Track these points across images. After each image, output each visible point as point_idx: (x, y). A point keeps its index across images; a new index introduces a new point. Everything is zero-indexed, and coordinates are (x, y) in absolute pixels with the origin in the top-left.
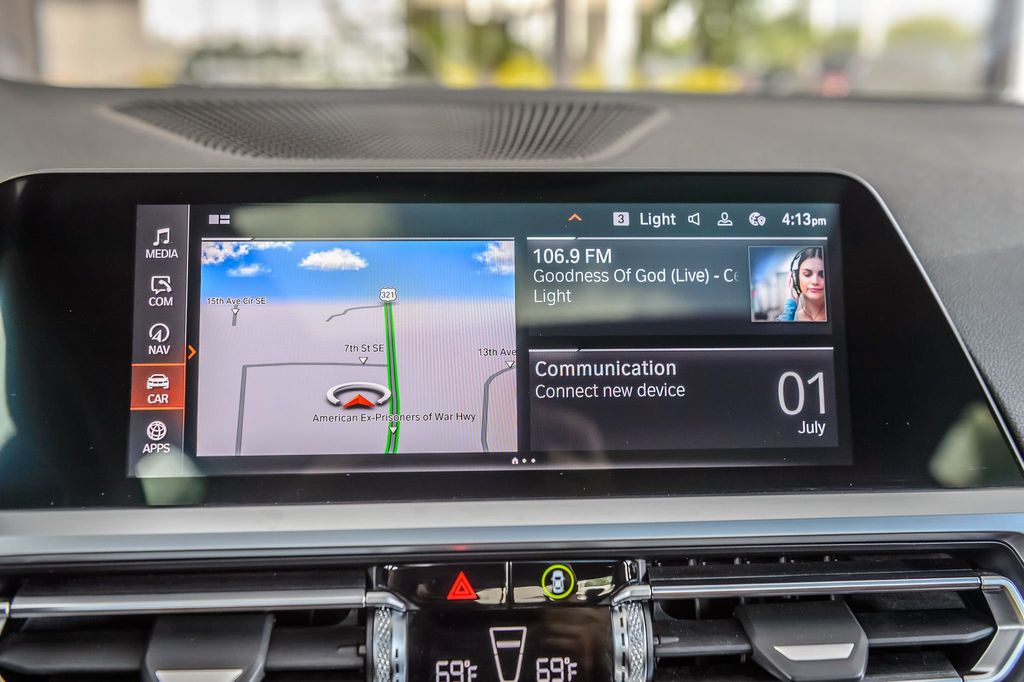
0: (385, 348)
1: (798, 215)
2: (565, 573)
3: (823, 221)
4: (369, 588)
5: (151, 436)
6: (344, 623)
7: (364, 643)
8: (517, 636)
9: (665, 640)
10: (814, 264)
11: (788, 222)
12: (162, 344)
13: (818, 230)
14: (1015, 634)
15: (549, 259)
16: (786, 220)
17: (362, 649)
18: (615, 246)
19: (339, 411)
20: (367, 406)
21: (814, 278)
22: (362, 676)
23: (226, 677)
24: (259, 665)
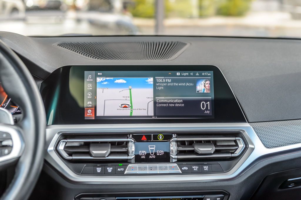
0: (130, 97)
1: (205, 73)
2: (162, 136)
3: (210, 74)
4: (128, 138)
5: (88, 112)
6: (123, 145)
7: (127, 147)
8: (153, 147)
9: (179, 148)
10: (208, 82)
12: (90, 96)
13: (209, 76)
14: (242, 147)
15: (159, 81)
16: (203, 74)
17: (127, 149)
18: (171, 79)
19: (122, 108)
20: (127, 107)
21: (208, 85)
22: (127, 153)
23: (104, 152)
24: (109, 150)
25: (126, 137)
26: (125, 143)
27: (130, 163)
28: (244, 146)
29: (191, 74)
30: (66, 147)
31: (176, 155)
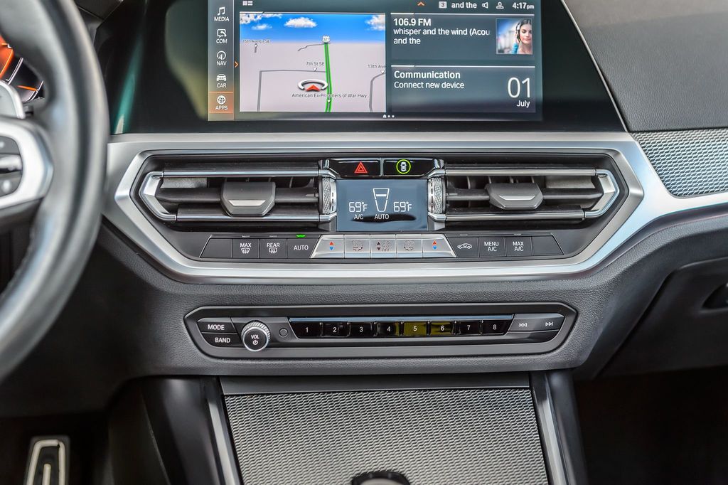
0: (325, 64)
1: (521, 4)
2: (407, 163)
3: (532, 7)
4: (319, 168)
5: (219, 102)
6: (307, 186)
7: (318, 192)
8: (385, 192)
9: (450, 194)
10: (527, 27)
11: (515, 7)
12: (223, 60)
13: (530, 11)
14: (612, 194)
15: (401, 23)
16: (515, 6)
17: (317, 196)
18: (433, 19)
19: (304, 92)
20: (317, 90)
21: (527, 34)
22: (316, 207)
23: (259, 203)
24: (272, 200)
25: (314, 166)
26: (312, 181)
27: (325, 231)
28: (617, 191)
29: (484, 5)
30: (160, 191)
31: (444, 213)
